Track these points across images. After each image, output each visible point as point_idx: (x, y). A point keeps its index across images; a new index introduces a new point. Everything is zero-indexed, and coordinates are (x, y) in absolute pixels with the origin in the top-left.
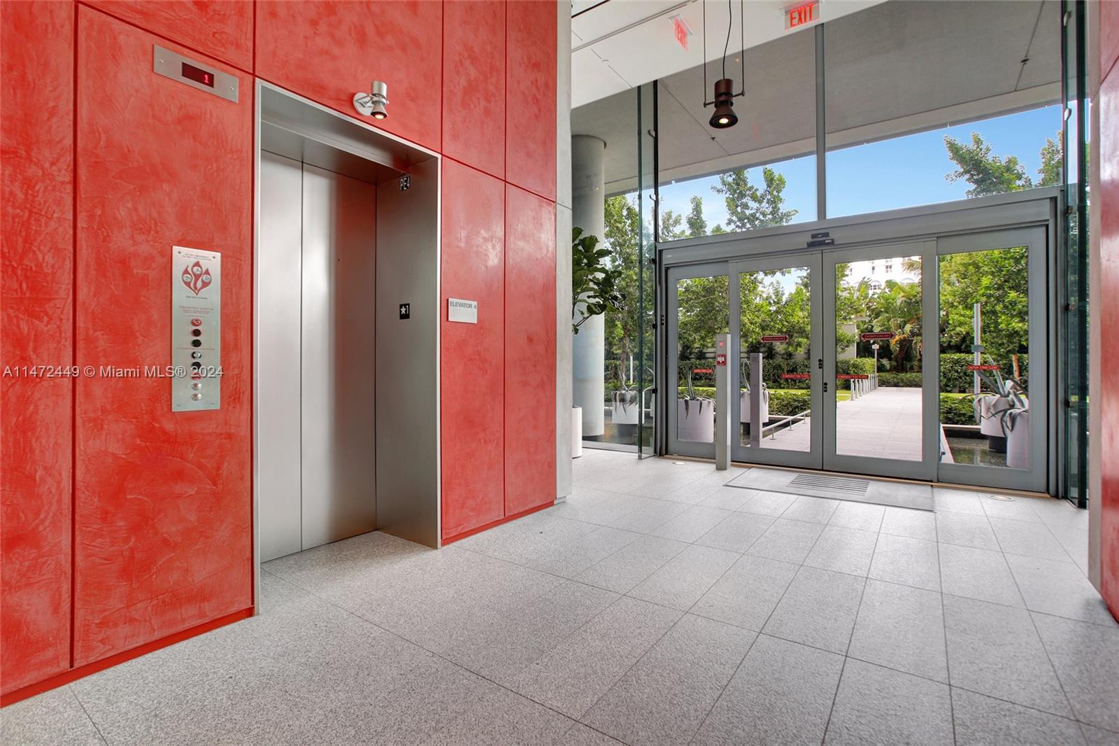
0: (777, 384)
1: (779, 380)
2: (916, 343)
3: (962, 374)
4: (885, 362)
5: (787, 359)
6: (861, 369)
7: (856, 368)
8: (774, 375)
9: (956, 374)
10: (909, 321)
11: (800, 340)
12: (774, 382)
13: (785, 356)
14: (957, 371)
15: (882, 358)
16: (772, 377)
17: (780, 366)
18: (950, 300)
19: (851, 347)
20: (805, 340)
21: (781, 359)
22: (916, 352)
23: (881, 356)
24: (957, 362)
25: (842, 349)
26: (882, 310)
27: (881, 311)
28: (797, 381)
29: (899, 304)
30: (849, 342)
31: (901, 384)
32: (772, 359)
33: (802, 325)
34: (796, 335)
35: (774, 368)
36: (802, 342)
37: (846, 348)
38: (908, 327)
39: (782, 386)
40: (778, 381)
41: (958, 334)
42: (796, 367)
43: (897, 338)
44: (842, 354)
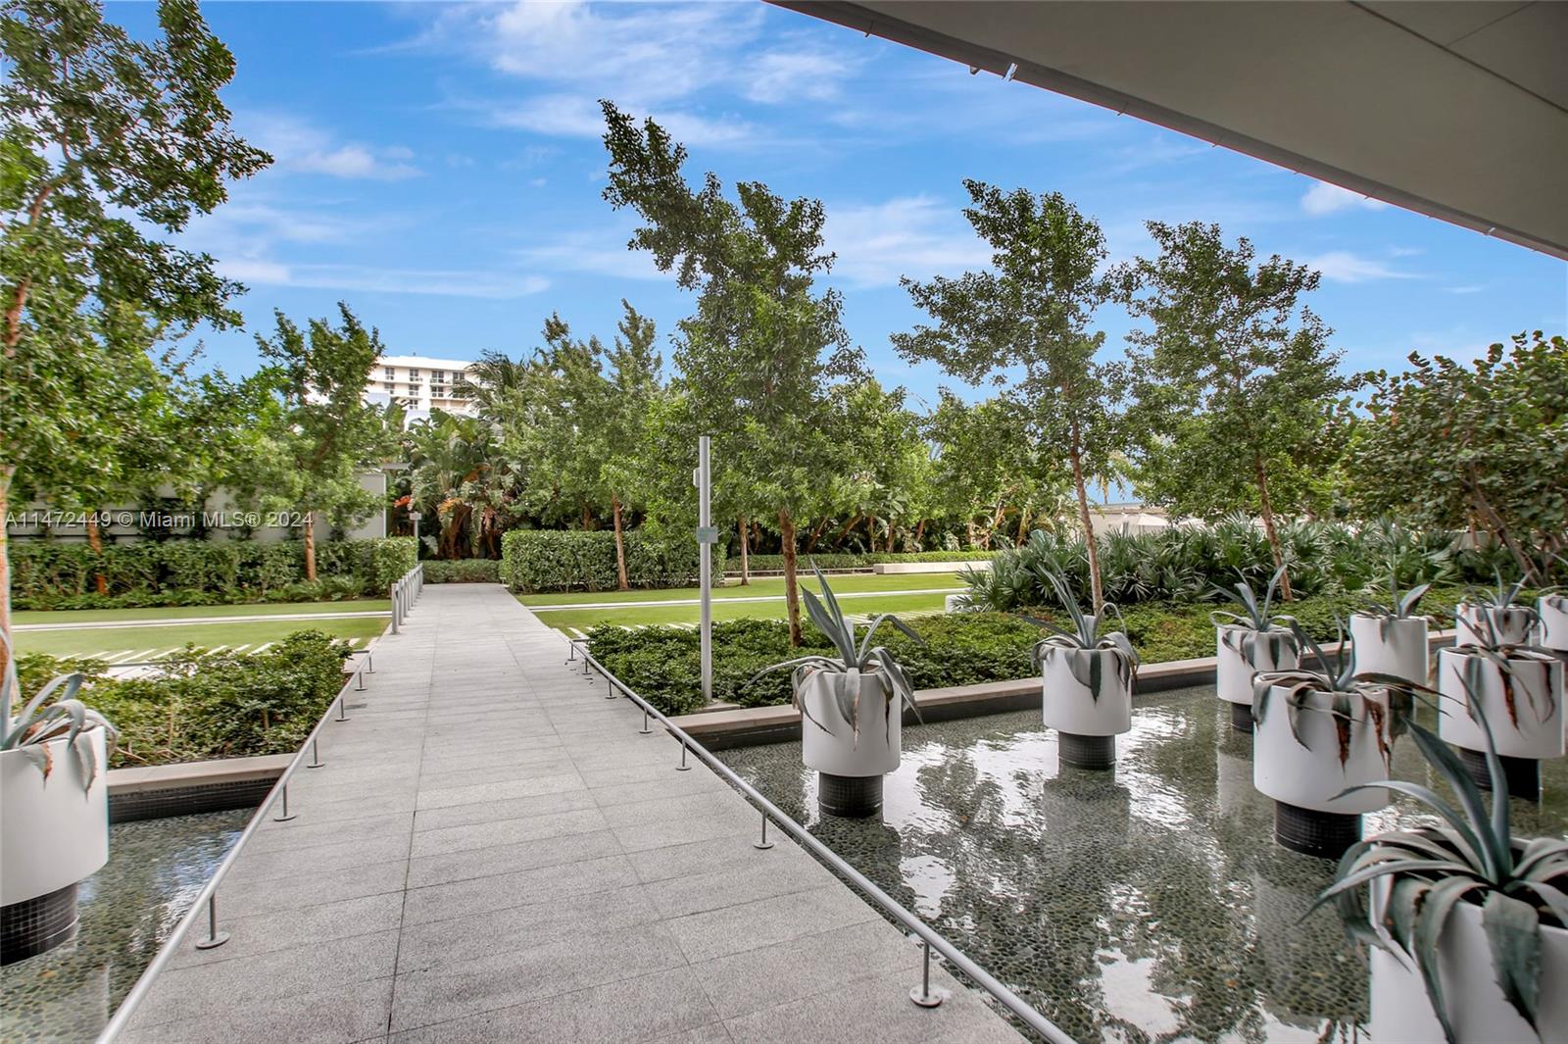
0: (214, 594)
1: (220, 584)
2: (477, 511)
3: (554, 563)
4: (431, 542)
5: (240, 540)
6: (398, 558)
7: (388, 556)
8: (208, 575)
9: (547, 563)
10: (467, 475)
11: (272, 499)
12: (207, 589)
13: (237, 533)
14: (548, 559)
15: (425, 536)
16: (203, 579)
17: (222, 554)
18: (539, 447)
19: (376, 517)
20: (285, 501)
21: (225, 540)
22: (477, 527)
23: (423, 532)
24: (547, 545)
25: (360, 520)
26: (425, 455)
27: (424, 458)
28: (265, 585)
29: (452, 448)
30: (372, 507)
31: (457, 579)
32: (203, 538)
33: (276, 469)
34: (260, 489)
35: (208, 559)
36: (276, 505)
37: (367, 520)
38: (467, 487)
39: (228, 597)
40: (216, 588)
41: (540, 500)
42: (261, 557)
43: (450, 502)
44: (358, 531)
